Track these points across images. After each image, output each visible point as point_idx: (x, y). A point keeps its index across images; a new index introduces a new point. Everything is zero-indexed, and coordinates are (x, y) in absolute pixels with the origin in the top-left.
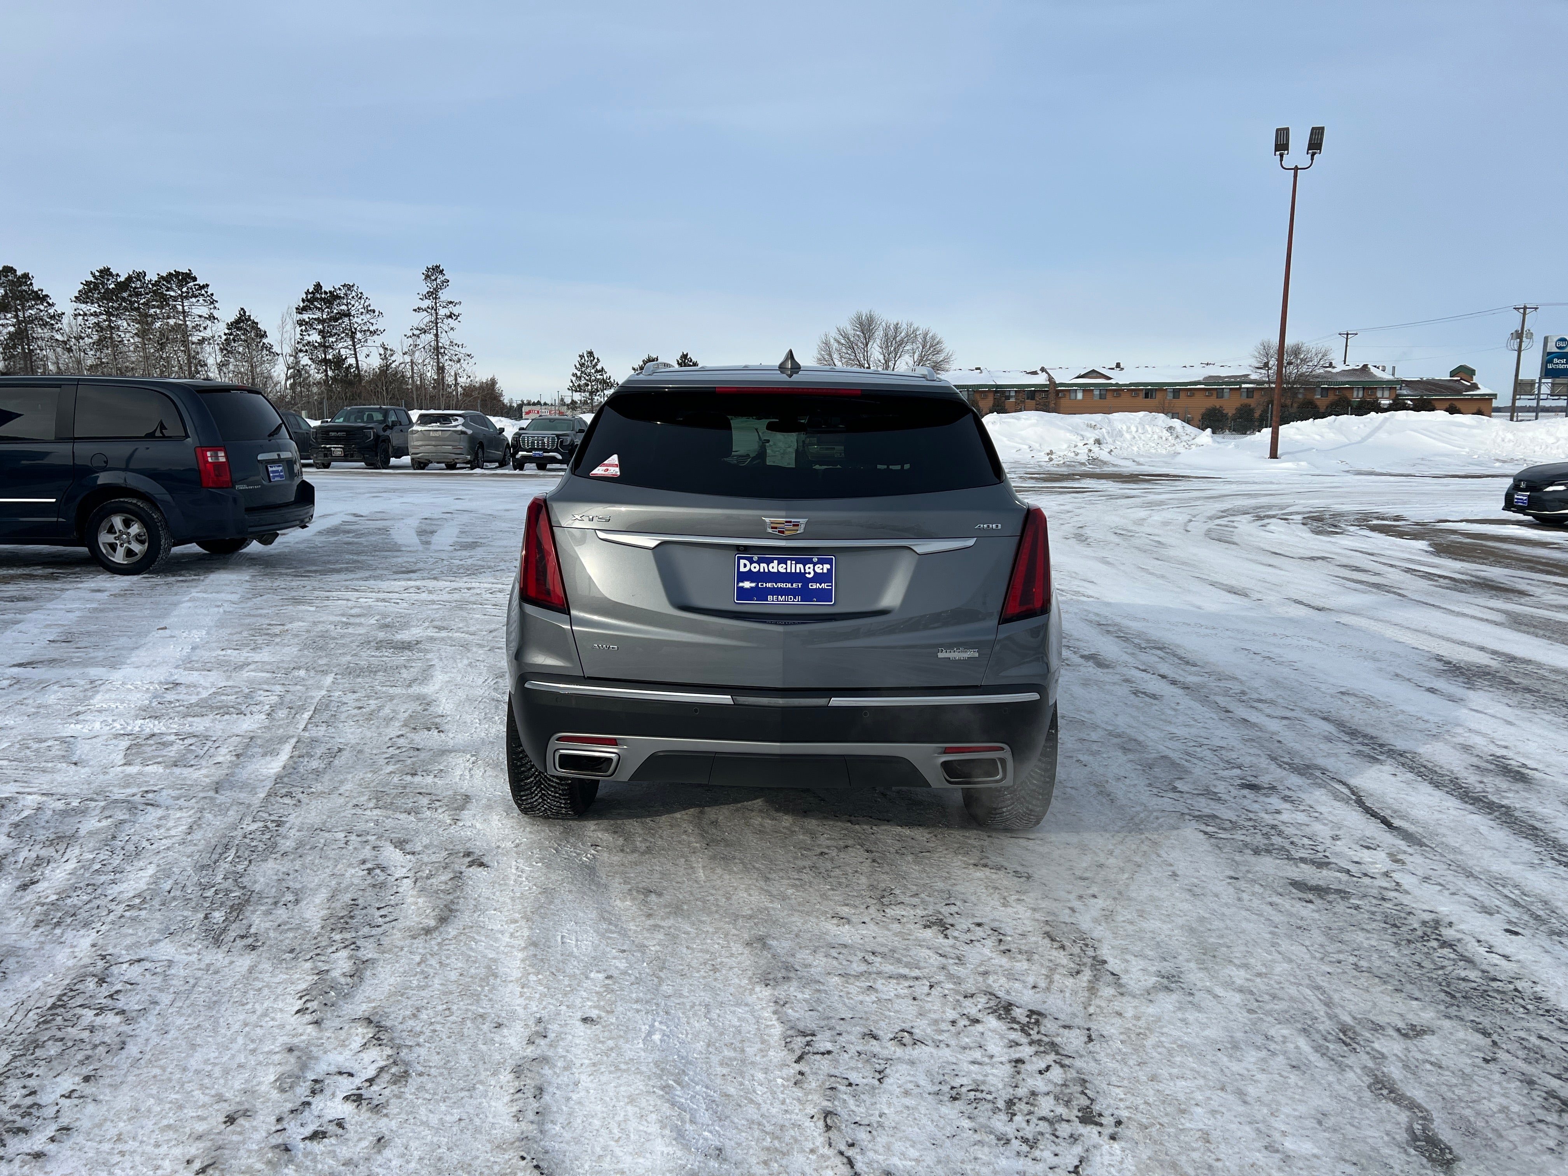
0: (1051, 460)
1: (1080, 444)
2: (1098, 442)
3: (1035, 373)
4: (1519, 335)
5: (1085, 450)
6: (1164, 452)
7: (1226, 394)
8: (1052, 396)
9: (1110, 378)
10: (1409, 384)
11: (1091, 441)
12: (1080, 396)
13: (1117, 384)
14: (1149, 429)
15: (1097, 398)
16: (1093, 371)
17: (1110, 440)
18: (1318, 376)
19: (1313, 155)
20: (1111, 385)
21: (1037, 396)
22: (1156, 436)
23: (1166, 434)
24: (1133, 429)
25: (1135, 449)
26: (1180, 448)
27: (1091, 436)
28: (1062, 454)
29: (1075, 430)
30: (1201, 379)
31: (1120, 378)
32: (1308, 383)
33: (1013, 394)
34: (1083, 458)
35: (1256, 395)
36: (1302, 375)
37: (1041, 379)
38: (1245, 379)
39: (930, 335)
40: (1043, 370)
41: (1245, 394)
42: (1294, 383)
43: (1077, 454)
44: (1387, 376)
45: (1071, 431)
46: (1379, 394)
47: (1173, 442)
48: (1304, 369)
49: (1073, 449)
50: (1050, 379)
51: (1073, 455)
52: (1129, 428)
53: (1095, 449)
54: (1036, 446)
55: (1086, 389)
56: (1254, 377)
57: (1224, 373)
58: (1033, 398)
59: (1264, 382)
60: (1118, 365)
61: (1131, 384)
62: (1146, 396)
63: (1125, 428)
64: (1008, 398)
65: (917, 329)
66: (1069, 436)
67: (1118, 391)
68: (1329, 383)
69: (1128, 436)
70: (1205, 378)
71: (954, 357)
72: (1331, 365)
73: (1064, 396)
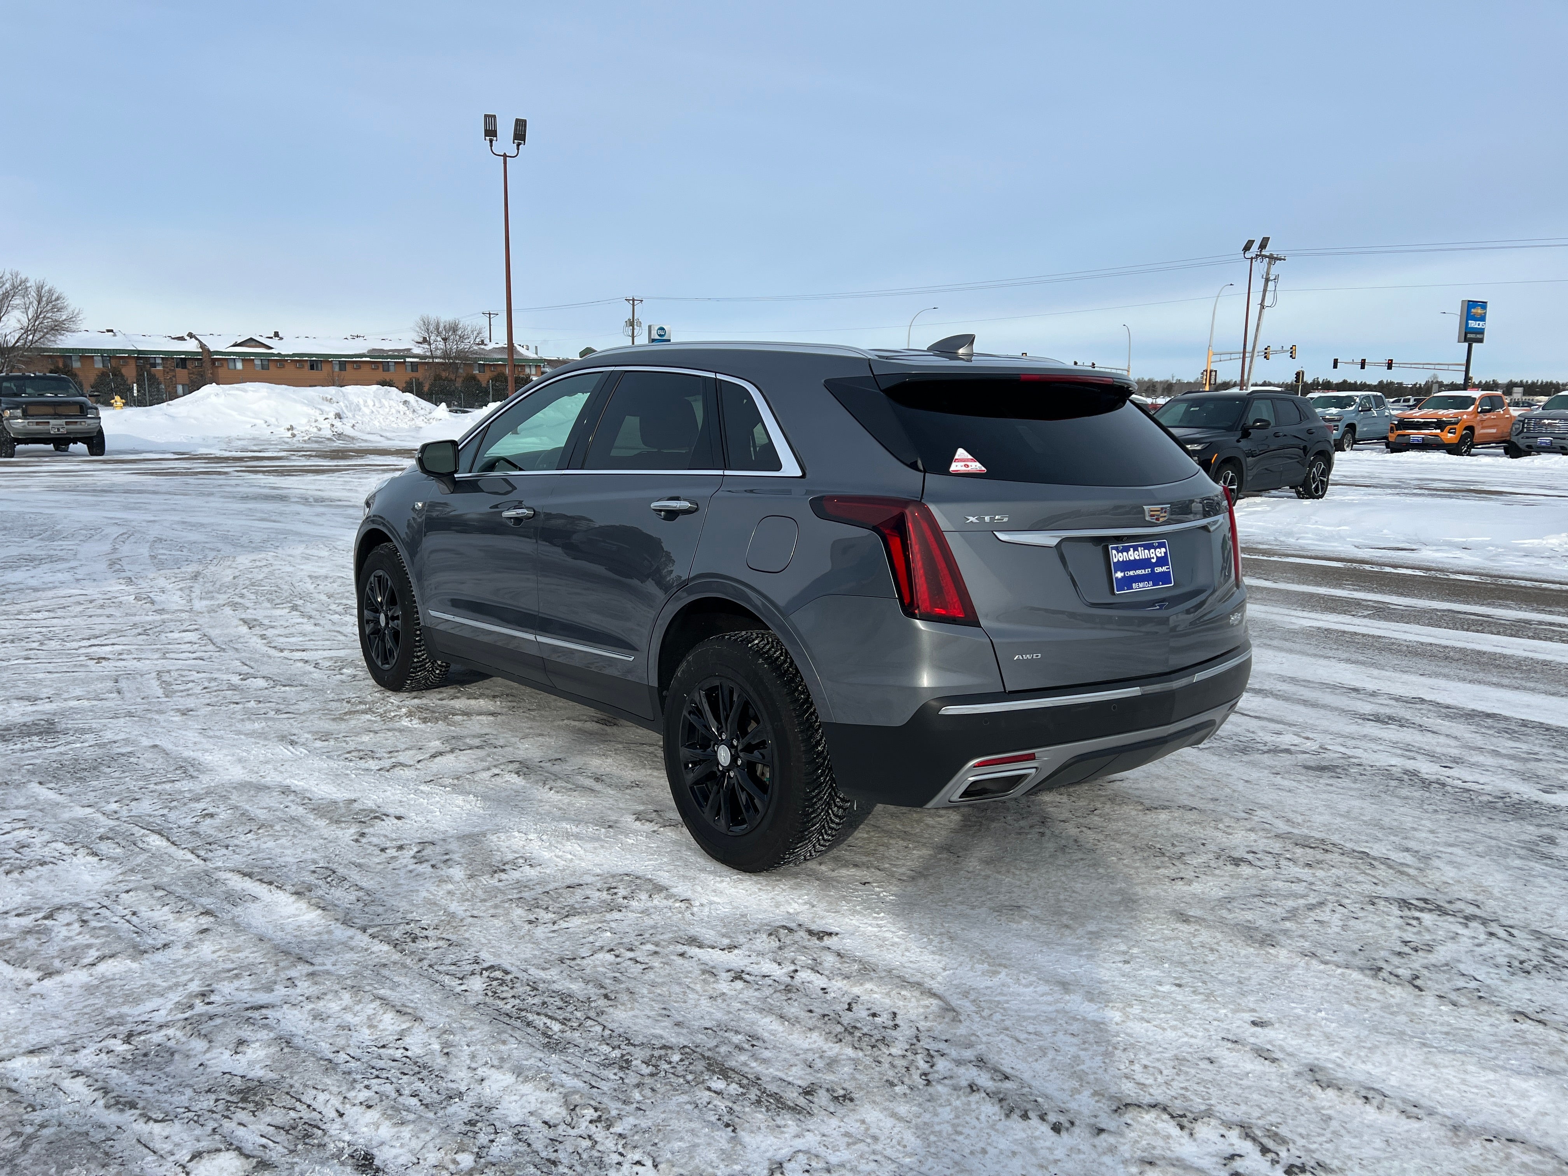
0: (294, 436)
1: (321, 419)
2: (338, 416)
3: (181, 339)
4: (631, 323)
5: (326, 425)
6: (406, 427)
7: (392, 368)
8: (208, 365)
9: (271, 348)
10: (550, 362)
11: (331, 415)
12: (239, 366)
13: (279, 355)
14: (386, 404)
15: (259, 368)
16: (251, 339)
17: (350, 415)
18: (473, 353)
19: (518, 145)
20: (273, 355)
21: (189, 365)
22: (393, 411)
23: (402, 408)
24: (370, 403)
25: (377, 424)
26: (419, 422)
27: (331, 410)
28: (303, 429)
29: (311, 403)
30: (365, 351)
31: (281, 348)
32: (467, 359)
33: (159, 361)
34: (327, 433)
35: (421, 370)
36: (462, 351)
37: (191, 346)
38: (407, 353)
39: (46, 288)
40: (191, 335)
41: (409, 368)
42: (456, 358)
43: (320, 430)
44: (531, 355)
45: (308, 405)
46: (527, 370)
47: (411, 415)
48: (461, 346)
49: (314, 424)
50: (202, 346)
51: (315, 430)
52: (366, 402)
53: (337, 423)
54: (272, 421)
55: (246, 358)
56: (417, 350)
57: (387, 346)
58: (184, 367)
59: (426, 357)
60: (276, 334)
61: (294, 355)
62: (312, 368)
63: (361, 402)
64: (154, 365)
65: (26, 280)
66: (306, 409)
67: (282, 361)
68: (485, 359)
69: (367, 411)
70: (369, 351)
71: (81, 317)
72: (482, 343)
73: (222, 366)
